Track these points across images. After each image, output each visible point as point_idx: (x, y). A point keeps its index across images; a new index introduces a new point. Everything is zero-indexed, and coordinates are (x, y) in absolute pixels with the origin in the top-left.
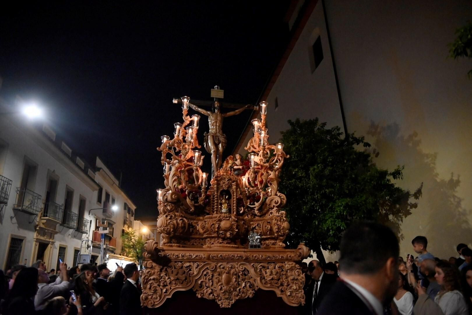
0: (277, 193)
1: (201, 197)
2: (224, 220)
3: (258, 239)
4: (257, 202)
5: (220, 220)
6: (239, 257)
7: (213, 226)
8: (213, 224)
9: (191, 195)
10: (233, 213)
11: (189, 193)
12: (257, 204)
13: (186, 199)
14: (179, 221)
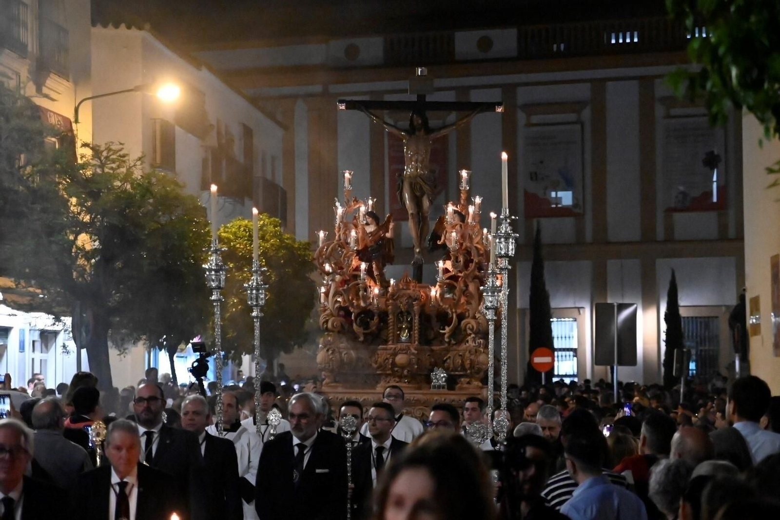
0: (476, 313)
1: (373, 320)
2: (400, 353)
3: (443, 377)
4: (449, 326)
5: (395, 354)
6: (415, 400)
7: (387, 361)
8: (387, 359)
9: (358, 320)
10: (415, 343)
11: (356, 318)
12: (447, 329)
13: (352, 325)
14: (343, 355)
